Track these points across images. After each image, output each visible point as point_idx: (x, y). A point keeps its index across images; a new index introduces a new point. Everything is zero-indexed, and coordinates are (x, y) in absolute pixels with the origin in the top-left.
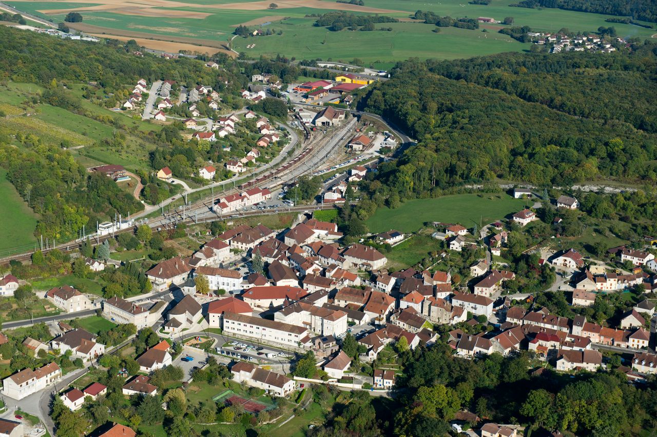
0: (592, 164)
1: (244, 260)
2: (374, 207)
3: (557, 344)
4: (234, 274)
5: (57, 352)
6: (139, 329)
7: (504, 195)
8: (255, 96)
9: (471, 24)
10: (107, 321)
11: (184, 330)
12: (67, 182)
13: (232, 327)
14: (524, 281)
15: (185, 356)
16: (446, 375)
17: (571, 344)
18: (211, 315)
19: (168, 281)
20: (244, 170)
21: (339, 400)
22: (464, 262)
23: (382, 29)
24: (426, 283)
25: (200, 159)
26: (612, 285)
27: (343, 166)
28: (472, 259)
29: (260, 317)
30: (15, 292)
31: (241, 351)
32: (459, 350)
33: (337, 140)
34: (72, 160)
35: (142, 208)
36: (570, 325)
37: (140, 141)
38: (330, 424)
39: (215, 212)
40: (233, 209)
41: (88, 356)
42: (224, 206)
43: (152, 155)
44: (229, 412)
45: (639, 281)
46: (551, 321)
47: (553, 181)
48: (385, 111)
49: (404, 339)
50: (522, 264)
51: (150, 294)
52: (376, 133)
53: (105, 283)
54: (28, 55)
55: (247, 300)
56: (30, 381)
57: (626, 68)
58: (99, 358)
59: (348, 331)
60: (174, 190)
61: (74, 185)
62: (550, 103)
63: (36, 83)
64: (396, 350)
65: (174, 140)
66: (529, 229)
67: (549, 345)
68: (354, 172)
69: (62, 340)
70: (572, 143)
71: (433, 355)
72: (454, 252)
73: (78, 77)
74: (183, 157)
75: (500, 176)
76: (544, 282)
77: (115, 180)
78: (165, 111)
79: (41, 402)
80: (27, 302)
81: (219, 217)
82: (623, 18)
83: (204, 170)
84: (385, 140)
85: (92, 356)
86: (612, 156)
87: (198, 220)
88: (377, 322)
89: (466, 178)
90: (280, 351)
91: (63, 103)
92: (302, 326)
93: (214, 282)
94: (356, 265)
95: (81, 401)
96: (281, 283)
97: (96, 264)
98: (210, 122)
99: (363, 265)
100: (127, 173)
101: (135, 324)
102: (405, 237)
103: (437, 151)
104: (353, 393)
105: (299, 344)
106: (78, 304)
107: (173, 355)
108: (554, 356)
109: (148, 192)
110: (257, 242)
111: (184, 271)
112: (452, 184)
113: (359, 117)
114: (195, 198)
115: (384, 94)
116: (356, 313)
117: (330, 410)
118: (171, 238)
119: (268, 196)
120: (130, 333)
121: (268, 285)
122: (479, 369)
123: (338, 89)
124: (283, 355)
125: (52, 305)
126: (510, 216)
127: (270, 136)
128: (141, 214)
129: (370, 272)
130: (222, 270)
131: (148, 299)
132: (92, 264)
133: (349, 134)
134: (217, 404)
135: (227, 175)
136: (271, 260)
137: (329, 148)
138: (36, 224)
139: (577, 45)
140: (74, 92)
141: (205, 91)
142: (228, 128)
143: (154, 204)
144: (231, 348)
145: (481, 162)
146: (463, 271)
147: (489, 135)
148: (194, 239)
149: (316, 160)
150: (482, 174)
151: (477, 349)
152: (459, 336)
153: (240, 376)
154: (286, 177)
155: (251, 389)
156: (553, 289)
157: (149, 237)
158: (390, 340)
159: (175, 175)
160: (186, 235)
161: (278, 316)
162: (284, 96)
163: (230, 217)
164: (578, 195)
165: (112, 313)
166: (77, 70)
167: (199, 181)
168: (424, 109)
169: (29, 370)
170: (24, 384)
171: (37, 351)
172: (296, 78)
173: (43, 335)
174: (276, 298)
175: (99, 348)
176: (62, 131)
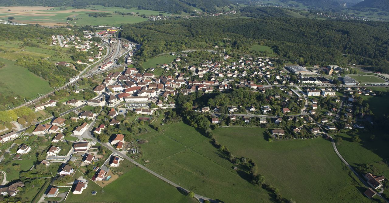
0: (184, 45)
1: (117, 82)
2: (142, 62)
3: (203, 87)
4: (117, 86)
5: (82, 119)
6: (102, 106)
7: (170, 55)
8: (88, 37)
9: (129, 14)
10: (91, 106)
11: (115, 104)
12: (51, 69)
13: (127, 100)
14: (186, 74)
15: (120, 111)
16: (185, 99)
17: (206, 86)
18: (120, 98)
19: (101, 92)
20: (101, 57)
21: (165, 111)
22: (172, 72)
23: (109, 16)
24: (168, 79)
25: (87, 56)
26: (204, 72)
27: (126, 52)
28: (173, 71)
29: (132, 96)
30: (56, 105)
31: (134, 106)
32: (184, 93)
33: (119, 46)
34: (48, 62)
35: (79, 73)
36: (203, 82)
37: (65, 54)
38: (167, 118)
39: (101, 70)
40: (105, 69)
41: (93, 118)
42: (103, 68)
43: (72, 57)
44: (142, 122)
45: (208, 70)
46: (199, 82)
47: (178, 50)
48: (126, 37)
49: (172, 94)
50: (184, 70)
51: (98, 96)
52: (128, 43)
53: (83, 96)
54: (10, 32)
55: (127, 92)
56: (82, 130)
57: (175, 23)
58: (97, 117)
59: (157, 94)
60: (85, 66)
61: (53, 70)
62: (165, 32)
63: (19, 40)
64: (171, 96)
65: (76, 52)
66: (181, 62)
67: (202, 88)
68: (130, 54)
69: (83, 115)
70: (177, 41)
71: (180, 96)
72: (168, 70)
73: (32, 37)
74: (82, 57)
75: (166, 51)
76: (191, 73)
77: (66, 66)
78: (66, 44)
79: (88, 134)
80: (62, 107)
81: (103, 71)
82: (162, 12)
83: (90, 59)
84: (131, 45)
85: (94, 117)
86: (186, 43)
87: (99, 73)
88: (162, 91)
89: (159, 52)
90: (144, 103)
91: (33, 45)
92: (145, 96)
93: (115, 89)
94: (148, 78)
95: (100, 130)
96: (132, 86)
97: (77, 91)
98: (82, 46)
99: (149, 77)
100: (68, 63)
101: (100, 105)
102: (155, 69)
103: (149, 46)
104: (167, 109)
105: (148, 100)
106: (79, 104)
107: (117, 111)
108: (204, 90)
109: (78, 68)
110: (118, 76)
111: (104, 88)
112: (156, 54)
113: (120, 40)
114: (92, 67)
115: (125, 33)
116: (157, 89)
117: (164, 114)
118: (93, 80)
119: (112, 64)
120: (100, 108)
121: (129, 87)
122: (191, 96)
123: (110, 33)
124: (145, 104)
125: (71, 106)
126: (175, 60)
127: (101, 47)
128: (80, 74)
129: (152, 79)
130: (113, 86)
131: (98, 97)
132: (76, 91)
133: (121, 44)
134: (137, 121)
135: (97, 60)
136: (126, 80)
137: (118, 49)
138: (49, 83)
139: (158, 18)
140: (34, 41)
141: (74, 37)
142: (88, 47)
143: (82, 71)
144: (131, 106)
145: (161, 48)
146: (173, 74)
147: (158, 41)
148: (100, 79)
149: (118, 52)
150: (162, 51)
151: (188, 92)
152: (183, 90)
153: (138, 112)
154: (113, 58)
155: (143, 115)
156: (193, 75)
157: (87, 80)
158: (168, 94)
159: (82, 62)
160: (97, 78)
161: (139, 95)
162: (96, 36)
163: (106, 71)
164: (185, 53)
165: (89, 103)
166: (31, 35)
167: (90, 63)
168: (137, 36)
169: (79, 126)
170: (80, 131)
171: (76, 120)
172: (96, 31)
173: (75, 115)
174: (134, 90)
175: (95, 115)
176: (39, 54)
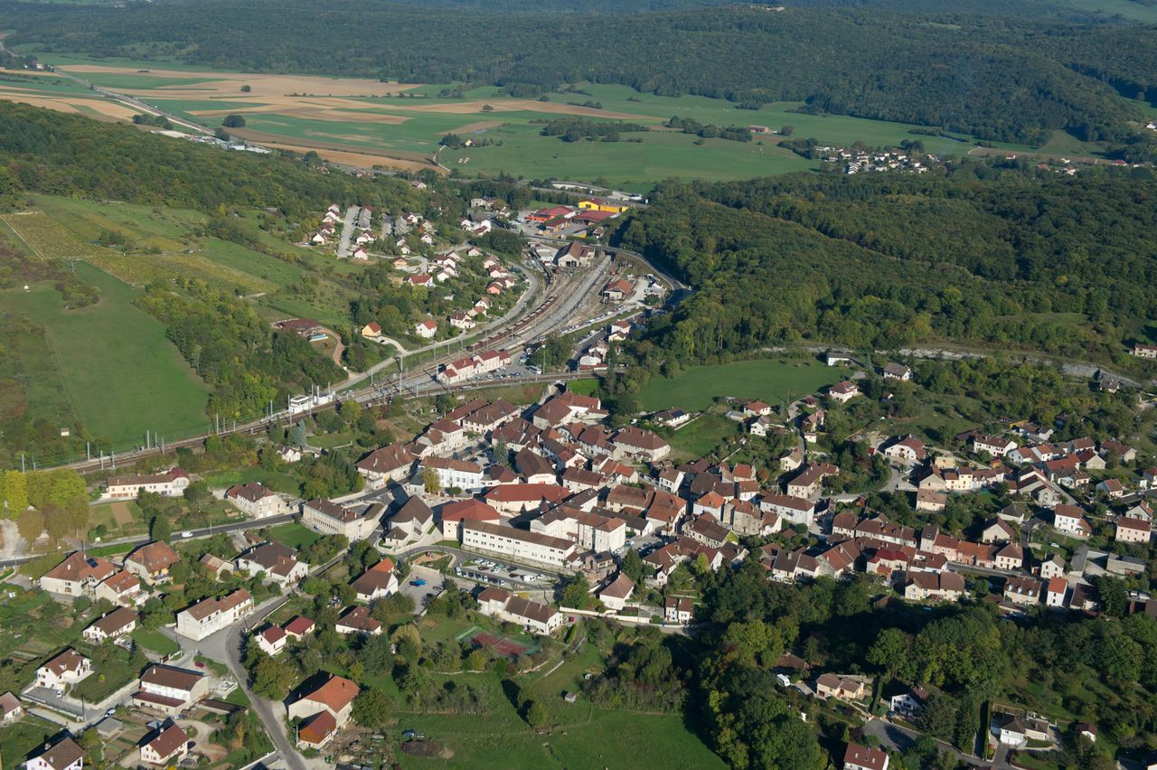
0: (924, 321)
1: (481, 446)
2: (647, 377)
3: (904, 564)
4: (471, 466)
5: (245, 573)
6: (351, 541)
7: (813, 361)
8: (477, 227)
9: (741, 135)
10: (308, 531)
11: (410, 542)
12: (246, 341)
13: (473, 539)
14: (850, 477)
15: (414, 580)
16: (761, 605)
17: (921, 564)
18: (446, 523)
19: (386, 476)
20: (473, 325)
21: (621, 638)
22: (771, 451)
23: (630, 140)
24: (725, 480)
25: (416, 311)
26: (965, 483)
27: (599, 320)
28: (781, 447)
29: (509, 526)
30: (186, 491)
31: (488, 572)
32: (775, 571)
33: (588, 285)
34: (252, 313)
35: (344, 376)
36: (917, 537)
37: (337, 287)
38: (612, 673)
39: (439, 382)
40: (463, 378)
41: (287, 579)
42: (452, 374)
43: (354, 306)
44: (479, 658)
45: (1000, 478)
46: (892, 533)
47: (875, 342)
48: (646, 247)
49: (703, 556)
50: (847, 454)
51: (362, 493)
52: (637, 277)
53: (302, 479)
54: (187, 173)
55: (491, 502)
56: (213, 615)
57: (950, 195)
58: (302, 581)
59: (627, 544)
60: (385, 352)
61: (255, 346)
62: (860, 239)
63: (198, 209)
64: (692, 571)
65: (381, 285)
66: (851, 407)
67: (893, 565)
68: (614, 328)
69: (252, 558)
70: (895, 293)
71: (743, 578)
72: (756, 438)
73: (252, 201)
74: (394, 309)
75: (806, 336)
76: (877, 478)
77: (309, 338)
78: (365, 247)
79: (228, 643)
80: (201, 504)
81: (445, 389)
82: (930, 129)
83: (423, 326)
84: (650, 285)
85: (293, 579)
86: (946, 310)
87: (420, 393)
88: (664, 533)
89: (763, 338)
90: (539, 571)
91: (235, 236)
92: (566, 537)
93: (447, 477)
94: (629, 454)
95: (282, 642)
96: (534, 480)
97: (290, 453)
98: (425, 261)
99: (639, 454)
100: (323, 330)
101: (347, 535)
102: (691, 417)
103: (723, 302)
104: (638, 629)
105: (565, 562)
106: (270, 507)
107: (400, 578)
108: (901, 581)
109: (352, 355)
110: (498, 423)
111: (406, 463)
112: (744, 346)
113: (613, 256)
114: (413, 362)
115: (646, 226)
116: (638, 521)
117: (610, 652)
118: (385, 417)
119: (507, 361)
120: (340, 548)
121: (516, 481)
122: (804, 597)
123: (583, 218)
124: (543, 577)
125: (235, 509)
126: (825, 390)
127: (502, 280)
128: (345, 385)
129: (649, 464)
130: (456, 461)
131: (360, 499)
132: (285, 453)
133: (602, 278)
134: (461, 645)
135: (452, 332)
136: (518, 448)
137: (578, 297)
138: (208, 398)
139: (878, 163)
140: (249, 221)
141: (415, 220)
142: (449, 270)
143: (360, 371)
144: (475, 568)
145: (781, 318)
146: (772, 463)
147: (788, 282)
148: (415, 418)
149: (563, 312)
150: (783, 333)
151: (798, 570)
152: (774, 552)
153: (490, 607)
154: (526, 335)
155: (505, 624)
156: (889, 488)
157: (357, 416)
158: (683, 557)
159: (385, 333)
160: (404, 413)
161: (536, 526)
162: (515, 227)
163: (459, 389)
164: (910, 361)
165: (312, 517)
166: (252, 192)
167: (415, 341)
168: (699, 246)
169: (213, 599)
170: (206, 619)
171: (219, 572)
172: (527, 204)
173: (226, 550)
174: (530, 499)
175: (301, 569)
176: (236, 273)
